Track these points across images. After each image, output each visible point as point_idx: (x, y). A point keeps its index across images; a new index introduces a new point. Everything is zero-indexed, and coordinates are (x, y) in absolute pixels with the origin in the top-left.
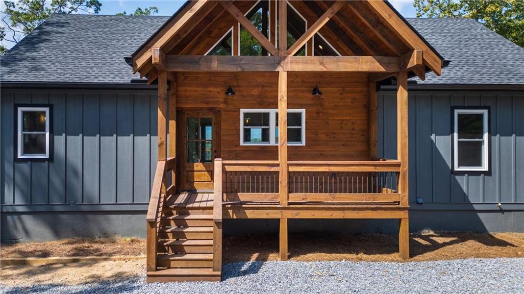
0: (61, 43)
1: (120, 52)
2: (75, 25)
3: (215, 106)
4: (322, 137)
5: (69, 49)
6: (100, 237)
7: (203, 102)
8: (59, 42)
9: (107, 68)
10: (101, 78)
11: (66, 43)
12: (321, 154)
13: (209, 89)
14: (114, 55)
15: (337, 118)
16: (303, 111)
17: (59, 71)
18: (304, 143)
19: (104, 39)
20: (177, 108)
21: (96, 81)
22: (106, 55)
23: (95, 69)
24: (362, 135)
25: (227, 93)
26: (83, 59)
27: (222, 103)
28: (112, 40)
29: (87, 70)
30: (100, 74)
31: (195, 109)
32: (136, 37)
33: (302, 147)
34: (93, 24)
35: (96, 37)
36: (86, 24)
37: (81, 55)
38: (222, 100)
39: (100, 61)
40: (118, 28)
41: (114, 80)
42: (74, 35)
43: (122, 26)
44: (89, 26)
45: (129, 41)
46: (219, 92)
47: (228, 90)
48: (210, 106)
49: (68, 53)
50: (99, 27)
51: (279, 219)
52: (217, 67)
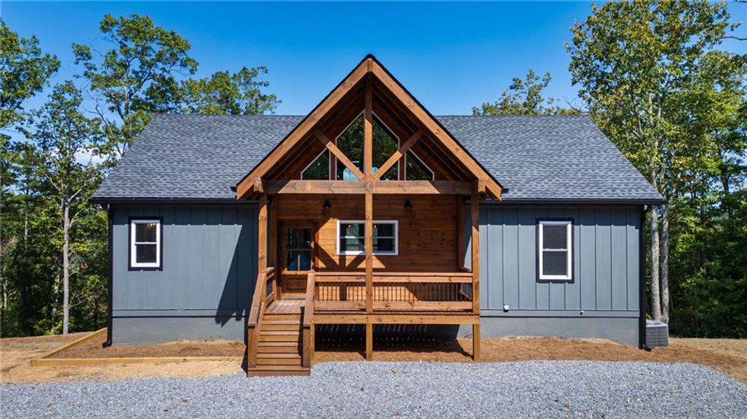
0: (168, 152)
1: (224, 162)
2: (180, 128)
3: (312, 218)
4: (414, 247)
5: (176, 159)
6: (206, 341)
7: (302, 214)
8: (164, 151)
9: (213, 181)
10: (207, 193)
11: (172, 151)
12: (413, 263)
13: (307, 202)
14: (219, 166)
15: (428, 229)
16: (396, 222)
17: (169, 185)
18: (397, 253)
19: (209, 146)
20: (278, 220)
21: (203, 196)
22: (212, 166)
23: (201, 183)
24: (452, 245)
25: (325, 206)
26: (190, 171)
27: (321, 214)
28: (217, 147)
29: (195, 183)
30: (207, 189)
31: (294, 221)
32: (240, 143)
33: (395, 256)
34: (196, 127)
35: (200, 144)
36: (190, 127)
37: (188, 166)
38: (320, 212)
39: (206, 174)
40: (222, 131)
41: (219, 194)
42: (179, 141)
43: (225, 130)
44: (193, 129)
45: (233, 149)
46: (317, 205)
47: (326, 202)
48: (309, 217)
49: (175, 163)
50: (203, 131)
51: (365, 325)
52: (311, 189)
